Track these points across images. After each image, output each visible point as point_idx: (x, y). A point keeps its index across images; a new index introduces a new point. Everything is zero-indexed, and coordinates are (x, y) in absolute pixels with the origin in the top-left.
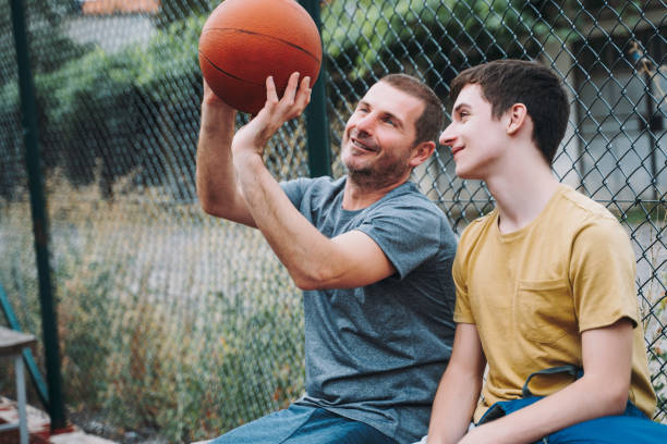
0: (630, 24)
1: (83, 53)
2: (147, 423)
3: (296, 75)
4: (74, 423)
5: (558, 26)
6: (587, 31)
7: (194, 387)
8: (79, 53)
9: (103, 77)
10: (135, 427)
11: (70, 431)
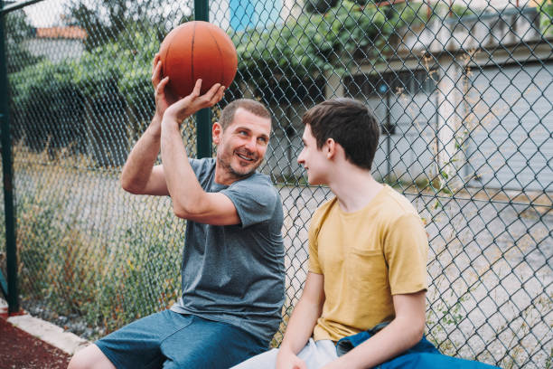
0: (380, 69)
1: (36, 62)
2: (74, 311)
3: (218, 85)
4: (24, 308)
5: (337, 66)
6: (355, 71)
7: (108, 291)
8: (35, 61)
9: (49, 78)
10: (66, 313)
11: (21, 314)
